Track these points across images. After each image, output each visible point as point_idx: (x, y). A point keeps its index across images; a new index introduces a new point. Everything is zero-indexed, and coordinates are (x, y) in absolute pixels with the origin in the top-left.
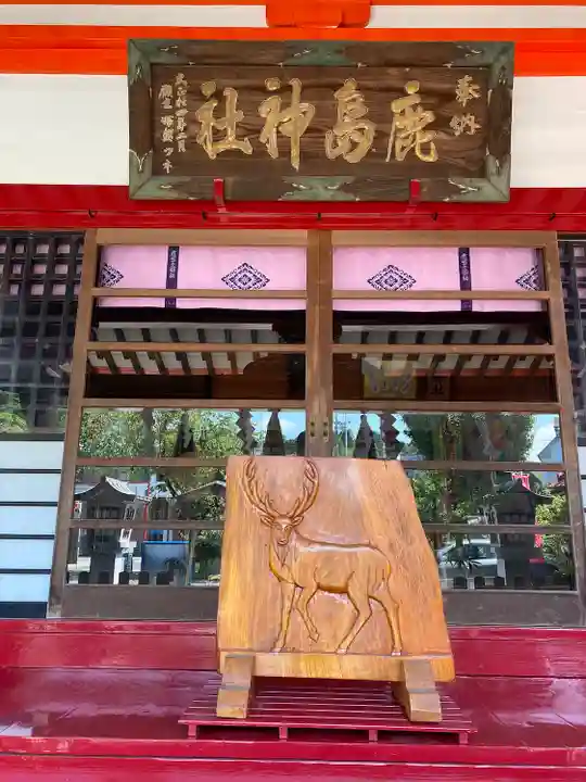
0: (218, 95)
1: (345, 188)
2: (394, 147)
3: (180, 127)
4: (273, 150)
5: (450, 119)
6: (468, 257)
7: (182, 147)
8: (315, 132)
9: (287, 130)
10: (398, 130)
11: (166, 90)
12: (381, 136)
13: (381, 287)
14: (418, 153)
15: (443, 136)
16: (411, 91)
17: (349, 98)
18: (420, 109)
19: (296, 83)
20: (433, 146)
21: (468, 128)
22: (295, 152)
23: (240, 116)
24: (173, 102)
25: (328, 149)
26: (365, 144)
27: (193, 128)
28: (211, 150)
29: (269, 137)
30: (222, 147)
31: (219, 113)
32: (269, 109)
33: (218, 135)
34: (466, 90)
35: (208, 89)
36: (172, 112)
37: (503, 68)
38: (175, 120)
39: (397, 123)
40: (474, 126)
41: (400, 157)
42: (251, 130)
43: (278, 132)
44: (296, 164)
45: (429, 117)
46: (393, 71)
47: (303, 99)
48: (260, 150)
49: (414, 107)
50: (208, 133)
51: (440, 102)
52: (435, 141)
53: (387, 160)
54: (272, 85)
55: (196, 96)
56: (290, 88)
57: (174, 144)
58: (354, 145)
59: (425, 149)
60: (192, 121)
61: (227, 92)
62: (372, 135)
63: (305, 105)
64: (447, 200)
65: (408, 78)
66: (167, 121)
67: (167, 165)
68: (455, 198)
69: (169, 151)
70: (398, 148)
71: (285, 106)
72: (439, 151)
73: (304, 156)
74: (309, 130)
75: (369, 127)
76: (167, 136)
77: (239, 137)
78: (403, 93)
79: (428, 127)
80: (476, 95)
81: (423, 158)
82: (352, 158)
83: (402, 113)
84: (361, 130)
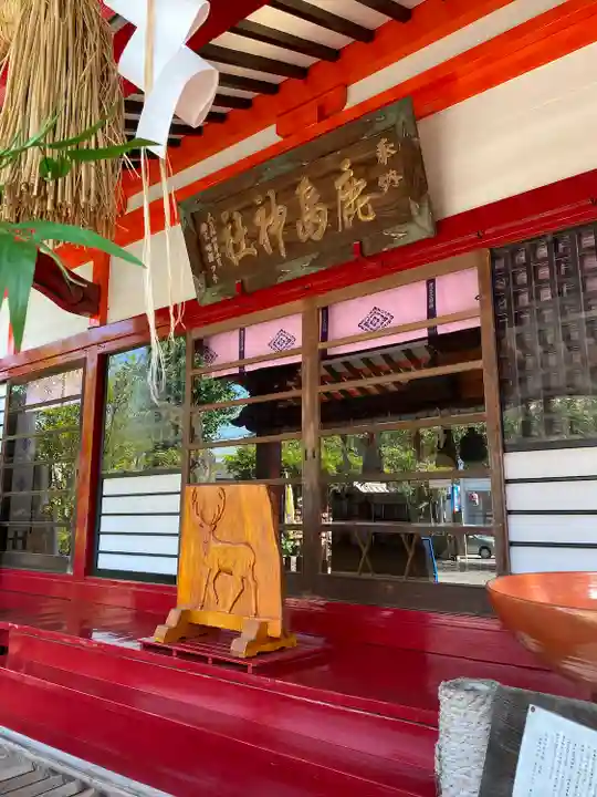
0: (231, 221)
1: (313, 263)
2: (342, 218)
3: (216, 249)
4: (268, 249)
5: (377, 180)
6: (434, 286)
8: (290, 226)
9: (272, 231)
10: (343, 203)
11: (204, 227)
12: (332, 213)
13: (370, 328)
14: (361, 217)
15: (374, 196)
17: (306, 191)
18: (355, 180)
19: (271, 194)
20: (370, 207)
21: (393, 181)
22: (281, 245)
23: (245, 230)
24: (209, 235)
25: (300, 234)
26: (324, 223)
27: (223, 248)
28: (235, 259)
29: (264, 239)
30: (240, 256)
31: (233, 233)
32: (259, 218)
33: (236, 248)
34: (384, 151)
35: (225, 216)
36: (209, 241)
37: (403, 124)
38: (213, 246)
39: (341, 197)
40: (397, 179)
41: (349, 223)
42: (253, 238)
43: (268, 234)
44: (283, 254)
45: (362, 184)
46: (329, 158)
47: (278, 204)
48: (260, 249)
49: (350, 181)
50: (231, 250)
51: (367, 168)
52: (370, 201)
53: (340, 230)
54: (259, 201)
55: (220, 226)
56: (268, 198)
57: (215, 263)
58: (316, 227)
59: (365, 211)
60: (222, 244)
61: (235, 216)
62: (325, 214)
63: (280, 207)
64: (385, 249)
65: (341, 159)
66: (208, 248)
67: (215, 278)
68: (392, 246)
69: (214, 268)
70: (346, 218)
71: (268, 214)
72: (374, 208)
73: (287, 245)
74: (285, 225)
75: (323, 208)
76: (211, 258)
77: (248, 245)
78: (339, 172)
79: (364, 193)
80: (393, 152)
81: (365, 219)
82: (317, 236)
83: (343, 188)
84: (319, 212)
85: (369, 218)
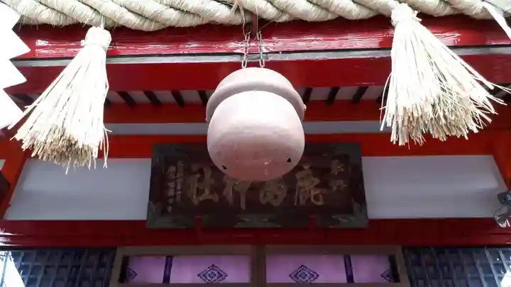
0: (201, 171)
2: (298, 197)
5: (329, 182)
6: (350, 260)
7: (178, 198)
8: (254, 189)
9: (238, 188)
10: (301, 188)
11: (172, 169)
12: (291, 191)
13: (299, 279)
14: (313, 200)
15: (324, 191)
16: (306, 167)
18: (311, 177)
20: (321, 196)
21: (339, 187)
22: (243, 200)
23: (213, 181)
24: (176, 175)
25: (261, 199)
26: (282, 195)
27: (186, 189)
28: (196, 200)
29: (228, 192)
30: (201, 198)
31: (201, 180)
33: (199, 192)
34: (336, 167)
35: (195, 167)
36: (173, 180)
38: (176, 184)
39: (300, 184)
40: (343, 186)
41: (302, 202)
42: (218, 189)
43: (233, 189)
44: (243, 206)
45: (317, 181)
48: (223, 199)
49: (308, 176)
50: (194, 191)
51: (322, 173)
52: (321, 193)
53: (295, 204)
57: (174, 197)
58: (276, 197)
59: (316, 197)
60: (185, 185)
61: (205, 170)
62: (285, 190)
64: (331, 227)
66: (171, 185)
67: (170, 209)
68: (337, 226)
69: (171, 201)
70: (301, 198)
72: (324, 199)
74: (250, 188)
75: (284, 186)
76: (171, 193)
77: (211, 193)
78: (301, 169)
79: (317, 186)
80: (342, 170)
81: (316, 203)
82: (276, 203)
83: (302, 179)
84: (280, 188)
85: (319, 203)
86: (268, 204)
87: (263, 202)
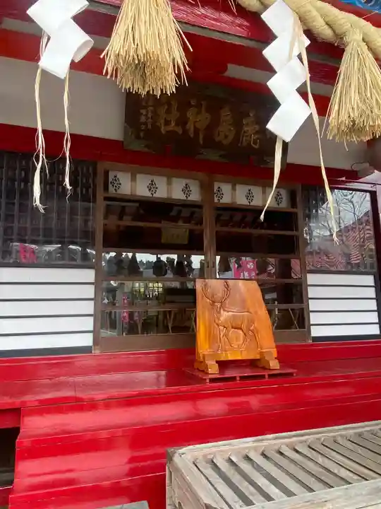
0: (169, 103)
2: (242, 139)
3: (150, 115)
4: (191, 133)
7: (150, 126)
8: (211, 128)
9: (198, 125)
10: (244, 132)
12: (238, 134)
14: (252, 143)
16: (251, 115)
17: (226, 114)
18: (254, 123)
19: (204, 103)
20: (258, 141)
22: (201, 137)
23: (178, 115)
25: (216, 137)
26: (231, 137)
27: (155, 117)
28: (163, 130)
29: (190, 127)
30: (168, 129)
31: (168, 112)
32: (191, 114)
33: (167, 123)
36: (145, 108)
38: (147, 112)
39: (245, 128)
41: (245, 144)
42: (183, 122)
43: (195, 127)
44: (201, 141)
47: (206, 111)
48: (185, 132)
49: (252, 122)
50: (162, 121)
52: (259, 139)
53: (239, 145)
54: (193, 102)
56: (201, 105)
57: (145, 124)
58: (226, 137)
59: (255, 142)
62: (234, 132)
63: (207, 114)
65: (251, 108)
66: (144, 112)
67: (142, 134)
68: (266, 166)
69: (143, 127)
70: (244, 140)
71: (199, 113)
72: (260, 143)
74: (207, 127)
75: (233, 129)
76: (143, 119)
77: (177, 125)
78: (248, 115)
79: (257, 132)
81: (254, 146)
82: (225, 142)
83: (247, 124)
84: (230, 130)
85: (256, 147)
86: (220, 142)
87: (217, 139)
